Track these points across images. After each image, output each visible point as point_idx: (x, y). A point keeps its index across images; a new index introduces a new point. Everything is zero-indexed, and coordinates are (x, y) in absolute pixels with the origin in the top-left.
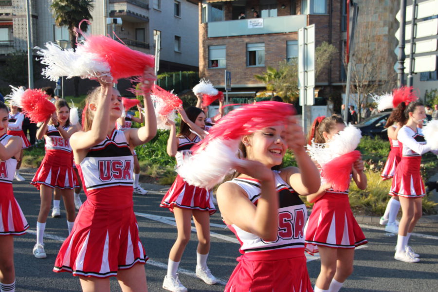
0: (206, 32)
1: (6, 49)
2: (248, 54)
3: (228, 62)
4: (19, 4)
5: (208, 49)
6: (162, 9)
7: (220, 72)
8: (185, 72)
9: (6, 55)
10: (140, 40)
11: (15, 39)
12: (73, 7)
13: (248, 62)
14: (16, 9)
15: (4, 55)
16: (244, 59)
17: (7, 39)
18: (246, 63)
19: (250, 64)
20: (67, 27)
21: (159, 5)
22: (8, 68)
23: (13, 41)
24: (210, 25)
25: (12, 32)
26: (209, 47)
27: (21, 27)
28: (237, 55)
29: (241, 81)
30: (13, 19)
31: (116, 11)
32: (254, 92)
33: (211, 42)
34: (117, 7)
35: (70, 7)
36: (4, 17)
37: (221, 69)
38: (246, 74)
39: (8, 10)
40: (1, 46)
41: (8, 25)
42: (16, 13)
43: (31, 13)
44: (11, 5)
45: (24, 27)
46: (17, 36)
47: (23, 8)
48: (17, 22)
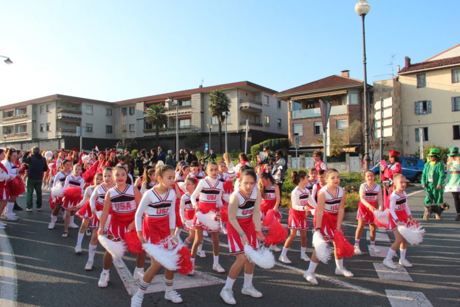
0: (291, 116)
1: (188, 130)
2: (315, 128)
3: (304, 132)
4: (195, 107)
5: (293, 126)
6: (270, 104)
8: (281, 139)
9: (188, 133)
10: (257, 122)
11: (193, 126)
12: (219, 107)
14: (193, 109)
16: (313, 130)
18: (314, 133)
19: (316, 133)
20: (217, 117)
21: (268, 103)
23: (191, 126)
24: (293, 112)
25: (191, 121)
26: (293, 124)
27: (195, 118)
28: (309, 129)
29: (310, 143)
30: (192, 114)
31: (243, 107)
33: (295, 121)
34: (244, 105)
36: (188, 114)
37: (300, 137)
38: (314, 139)
39: (189, 110)
40: (186, 129)
41: (189, 118)
42: (193, 111)
43: (200, 111)
44: (191, 107)
45: (197, 118)
46: (194, 123)
47: (197, 108)
48: (193, 116)
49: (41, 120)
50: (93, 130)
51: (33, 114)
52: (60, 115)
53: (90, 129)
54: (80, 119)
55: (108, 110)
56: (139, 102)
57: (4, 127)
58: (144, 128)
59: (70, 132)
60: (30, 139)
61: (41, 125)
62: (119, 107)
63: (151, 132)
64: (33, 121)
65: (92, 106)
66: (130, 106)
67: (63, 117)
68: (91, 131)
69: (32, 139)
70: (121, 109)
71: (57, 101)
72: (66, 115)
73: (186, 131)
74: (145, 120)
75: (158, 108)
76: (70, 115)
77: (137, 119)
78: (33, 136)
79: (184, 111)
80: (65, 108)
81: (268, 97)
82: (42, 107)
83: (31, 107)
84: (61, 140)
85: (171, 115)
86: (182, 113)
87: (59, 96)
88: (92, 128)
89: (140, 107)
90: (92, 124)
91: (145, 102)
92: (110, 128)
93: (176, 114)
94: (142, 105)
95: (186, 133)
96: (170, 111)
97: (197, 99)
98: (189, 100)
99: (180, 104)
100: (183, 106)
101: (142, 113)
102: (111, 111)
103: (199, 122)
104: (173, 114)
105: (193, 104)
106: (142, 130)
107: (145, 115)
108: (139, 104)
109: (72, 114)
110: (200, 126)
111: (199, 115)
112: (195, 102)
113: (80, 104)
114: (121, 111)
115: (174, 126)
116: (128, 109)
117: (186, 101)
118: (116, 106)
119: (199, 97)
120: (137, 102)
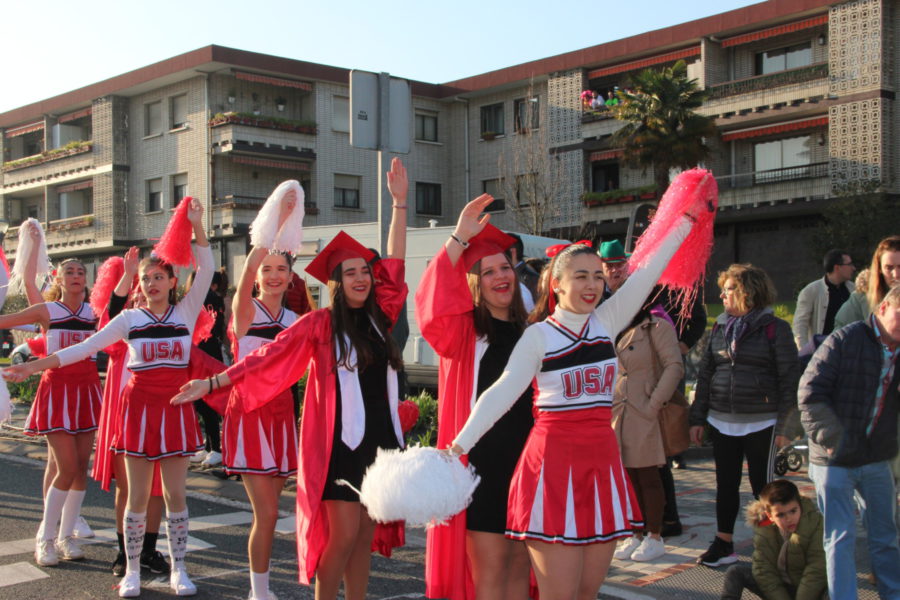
1: (809, 184)
4: (847, 68)
9: (808, 200)
11: (835, 163)
14: (838, 84)
15: (803, 199)
22: (829, 229)
23: (827, 163)
25: (824, 143)
30: (830, 109)
36: (808, 107)
39: (818, 89)
40: (796, 180)
41: (811, 126)
42: (839, 94)
43: (878, 87)
44: (825, 74)
45: (860, 123)
46: (839, 149)
47: (858, 77)
48: (839, 116)
49: (151, 163)
50: (364, 204)
51: (116, 140)
52: (227, 138)
53: (350, 197)
54: (310, 155)
55: (423, 117)
56: (562, 73)
57: (8, 198)
58: (586, 185)
60: (106, 243)
61: (149, 182)
62: (468, 103)
63: (618, 202)
64: (116, 167)
66: (520, 95)
67: (239, 145)
68: (357, 206)
69: (116, 242)
70: (476, 111)
71: (211, 78)
72: (252, 136)
73: (789, 194)
74: (587, 153)
75: (666, 82)
76: (269, 138)
77: (552, 151)
78: (117, 232)
79: (787, 95)
80: (246, 106)
82: (154, 108)
83: (110, 112)
84: (231, 245)
85: (720, 122)
86: (778, 106)
87: (218, 53)
88: (357, 192)
89: (567, 93)
90: (359, 177)
91: (586, 71)
92: (432, 192)
93: (744, 112)
94: (575, 86)
95: (796, 200)
96: (714, 103)
97: (860, 32)
98: (807, 45)
99: (758, 68)
100: (772, 77)
101: (575, 122)
102: (436, 120)
103: (870, 143)
104: (728, 115)
105: (839, 59)
106: (576, 195)
107: (587, 127)
108: (561, 80)
109: (277, 134)
110: (879, 163)
111: (870, 111)
112: (848, 46)
113: (308, 87)
114: (477, 122)
115: (729, 172)
116: (509, 108)
117: (789, 55)
118: (457, 99)
119: (870, 18)
120: (551, 76)
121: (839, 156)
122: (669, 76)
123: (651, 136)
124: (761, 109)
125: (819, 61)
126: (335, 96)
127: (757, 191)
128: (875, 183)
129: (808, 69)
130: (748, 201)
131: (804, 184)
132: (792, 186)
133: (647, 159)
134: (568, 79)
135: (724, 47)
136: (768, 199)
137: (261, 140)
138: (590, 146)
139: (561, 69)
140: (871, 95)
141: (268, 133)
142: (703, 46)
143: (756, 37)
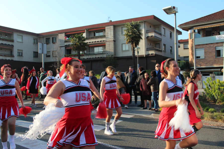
0: (193, 42)
1: (103, 55)
2: (216, 51)
3: (206, 56)
6: (166, 35)
7: (201, 60)
11: (107, 51)
13: (216, 56)
14: (107, 39)
15: (102, 57)
16: (214, 54)
17: (102, 51)
18: (215, 56)
20: (131, 43)
22: (106, 62)
23: (105, 51)
25: (105, 48)
27: (109, 45)
28: (210, 53)
29: (212, 64)
30: (106, 43)
31: (149, 36)
32: (220, 69)
33: (197, 47)
35: (133, 35)
36: (102, 42)
37: (202, 59)
38: (215, 61)
39: (104, 39)
40: (101, 54)
41: (103, 45)
42: (107, 40)
43: (113, 40)
44: (105, 37)
45: (110, 45)
46: (107, 49)
47: (110, 38)
48: (107, 44)
50: (23, 55)
53: (21, 54)
54: (13, 46)
55: (35, 39)
56: (61, 33)
59: (5, 56)
62: (43, 37)
63: (71, 56)
65: (22, 36)
66: (53, 37)
68: (22, 55)
70: (45, 39)
74: (66, 48)
75: (79, 37)
77: (60, 47)
79: (99, 40)
81: (164, 29)
85: (88, 44)
86: (98, 41)
88: (22, 53)
89: (62, 37)
90: (22, 50)
91: (65, 33)
92: (36, 53)
93: (92, 42)
94: (63, 36)
95: (101, 57)
96: (87, 40)
97: (110, 31)
98: (102, 32)
99: (95, 35)
100: (97, 37)
101: (63, 42)
102: (37, 40)
103: (112, 49)
104: (90, 42)
105: (107, 35)
106: (64, 55)
107: (66, 43)
108: (61, 34)
109: (6, 42)
110: (113, 52)
111: (112, 43)
112: (108, 33)
113: (12, 33)
114: (45, 41)
115: (90, 52)
116: (51, 39)
117: (100, 33)
118: (41, 36)
119: (112, 29)
120: (59, 33)
121: (107, 50)
122: (80, 36)
123: (77, 46)
124: (95, 42)
125: (104, 35)
126: (18, 35)
127: (94, 55)
128: (112, 55)
129: (102, 36)
130: (93, 57)
131: (102, 55)
132: (100, 55)
133: (76, 50)
134: (62, 34)
135: (89, 31)
136: (96, 57)
137: (2, 43)
138: (66, 46)
139: (61, 32)
140: (112, 41)
141: (4, 41)
142: (85, 30)
143: (94, 30)
